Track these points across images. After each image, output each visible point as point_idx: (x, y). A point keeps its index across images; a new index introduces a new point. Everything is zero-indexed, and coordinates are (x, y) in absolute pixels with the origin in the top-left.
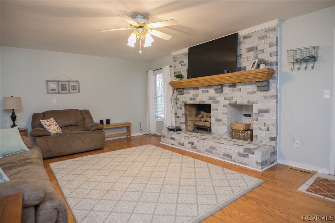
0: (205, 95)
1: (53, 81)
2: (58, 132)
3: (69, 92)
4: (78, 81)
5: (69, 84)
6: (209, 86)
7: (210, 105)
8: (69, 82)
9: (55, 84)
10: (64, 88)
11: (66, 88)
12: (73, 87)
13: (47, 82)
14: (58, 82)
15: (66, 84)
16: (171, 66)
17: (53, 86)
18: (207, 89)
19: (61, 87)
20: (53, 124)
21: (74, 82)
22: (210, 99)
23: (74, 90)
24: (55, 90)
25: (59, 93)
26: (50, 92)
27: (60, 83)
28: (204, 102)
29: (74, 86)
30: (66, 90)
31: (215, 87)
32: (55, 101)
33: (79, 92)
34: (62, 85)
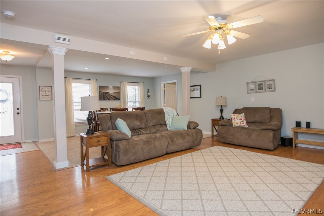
1: (252, 83)
2: (240, 125)
3: (265, 91)
4: (273, 79)
5: (265, 83)
8: (265, 81)
9: (253, 85)
10: (260, 87)
11: (262, 87)
12: (269, 86)
13: (248, 83)
14: (256, 82)
15: (262, 84)
17: (252, 86)
19: (258, 87)
20: (238, 118)
21: (270, 81)
23: (270, 88)
24: (253, 90)
25: (256, 92)
26: (250, 91)
27: (257, 83)
29: (269, 84)
30: (262, 89)
32: (253, 99)
33: (274, 90)
34: (259, 85)
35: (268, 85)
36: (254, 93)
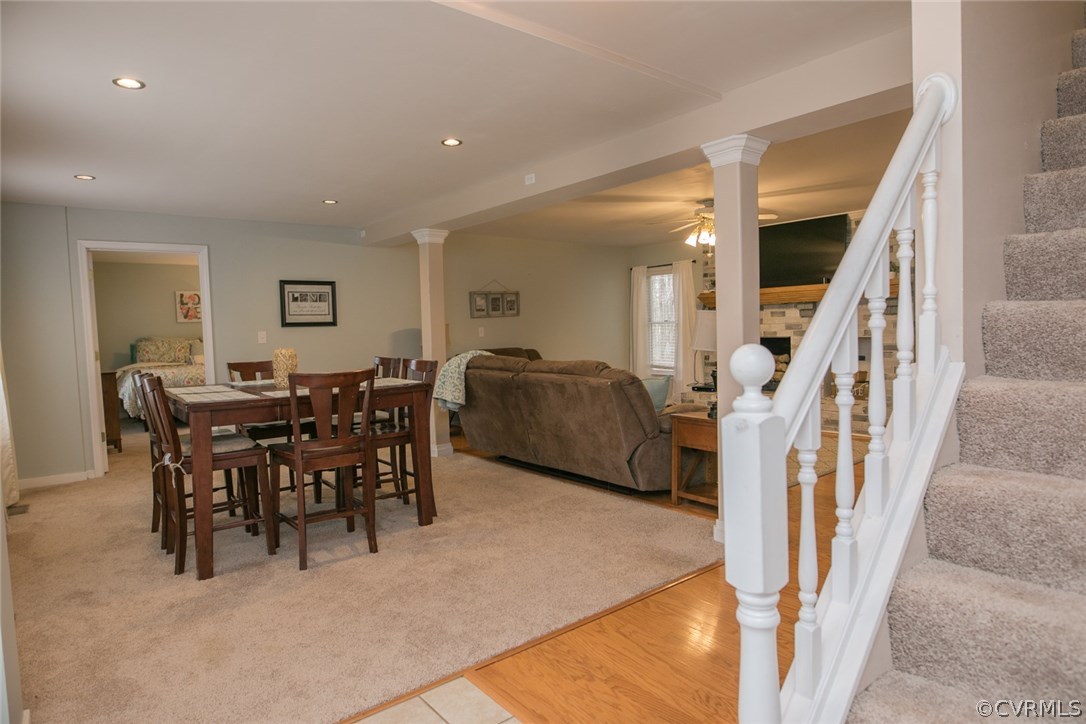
0: (778, 319)
1: (481, 293)
3: (504, 315)
5: (503, 298)
6: (787, 305)
7: (789, 339)
8: (503, 294)
9: (483, 299)
10: (495, 306)
11: (499, 306)
12: (510, 304)
13: (473, 294)
14: (488, 294)
15: (499, 299)
16: (694, 261)
17: (480, 302)
18: (782, 310)
19: (492, 305)
21: (511, 295)
22: (789, 327)
23: (511, 310)
24: (483, 310)
25: (488, 315)
26: (476, 314)
27: (490, 297)
28: (775, 333)
29: (511, 301)
30: (499, 310)
31: (802, 307)
32: (482, 332)
33: (519, 314)
34: (493, 300)
35: (508, 302)
36: (484, 317)
